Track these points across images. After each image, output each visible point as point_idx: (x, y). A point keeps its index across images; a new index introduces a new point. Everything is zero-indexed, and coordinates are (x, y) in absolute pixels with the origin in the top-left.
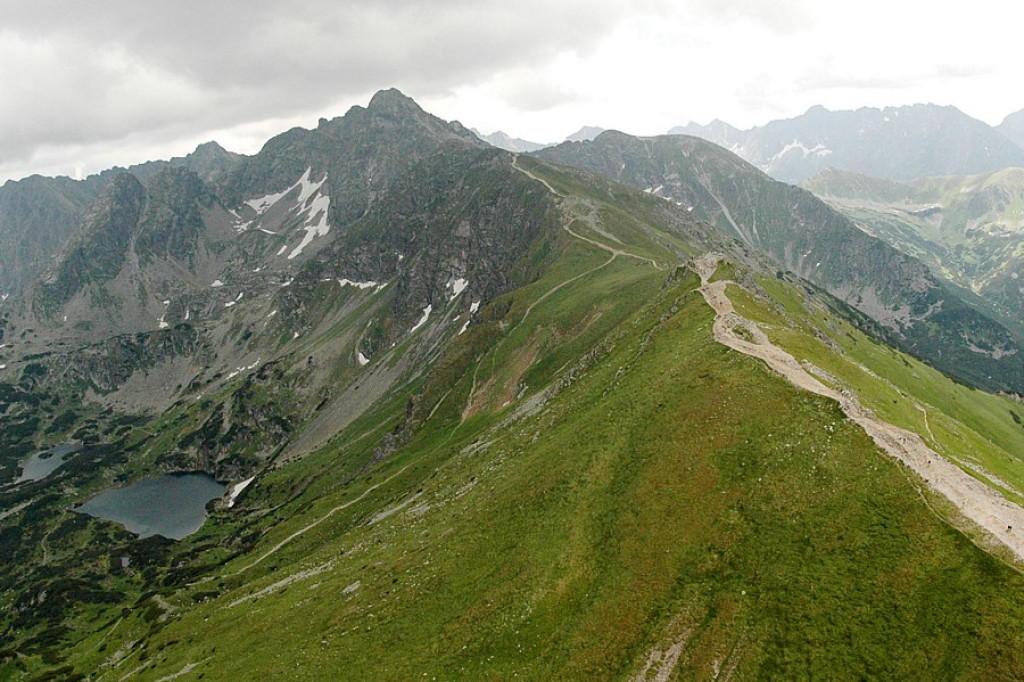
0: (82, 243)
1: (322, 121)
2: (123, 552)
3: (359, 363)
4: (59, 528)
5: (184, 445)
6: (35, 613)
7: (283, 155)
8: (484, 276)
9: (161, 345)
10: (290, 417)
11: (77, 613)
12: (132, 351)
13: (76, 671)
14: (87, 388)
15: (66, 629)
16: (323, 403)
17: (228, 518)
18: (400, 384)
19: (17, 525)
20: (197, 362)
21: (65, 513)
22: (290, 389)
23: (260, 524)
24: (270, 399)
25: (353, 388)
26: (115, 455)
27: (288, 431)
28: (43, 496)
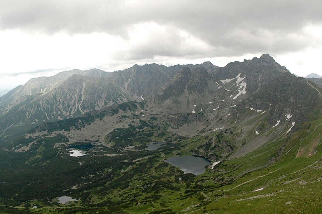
0: (171, 85)
1: (245, 60)
2: (179, 176)
3: (256, 134)
4: (158, 166)
5: (199, 148)
6: (150, 189)
7: (232, 68)
8: (297, 115)
9: (194, 118)
10: (234, 146)
11: (164, 192)
12: (185, 118)
13: (173, 211)
14: (169, 126)
15: (160, 196)
16: (244, 143)
17: (212, 172)
18: (269, 142)
19: (145, 162)
20: (204, 125)
21: (161, 161)
22: (234, 137)
23: (224, 176)
24: (228, 139)
25: (254, 141)
26: (177, 147)
27: (232, 150)
28: (154, 155)
